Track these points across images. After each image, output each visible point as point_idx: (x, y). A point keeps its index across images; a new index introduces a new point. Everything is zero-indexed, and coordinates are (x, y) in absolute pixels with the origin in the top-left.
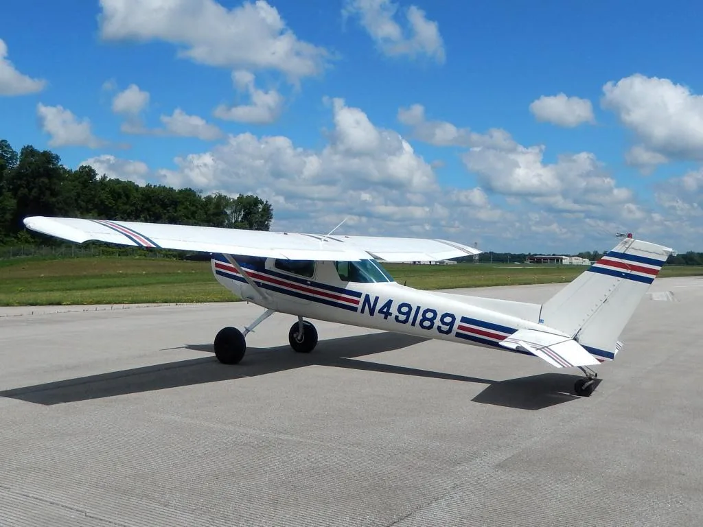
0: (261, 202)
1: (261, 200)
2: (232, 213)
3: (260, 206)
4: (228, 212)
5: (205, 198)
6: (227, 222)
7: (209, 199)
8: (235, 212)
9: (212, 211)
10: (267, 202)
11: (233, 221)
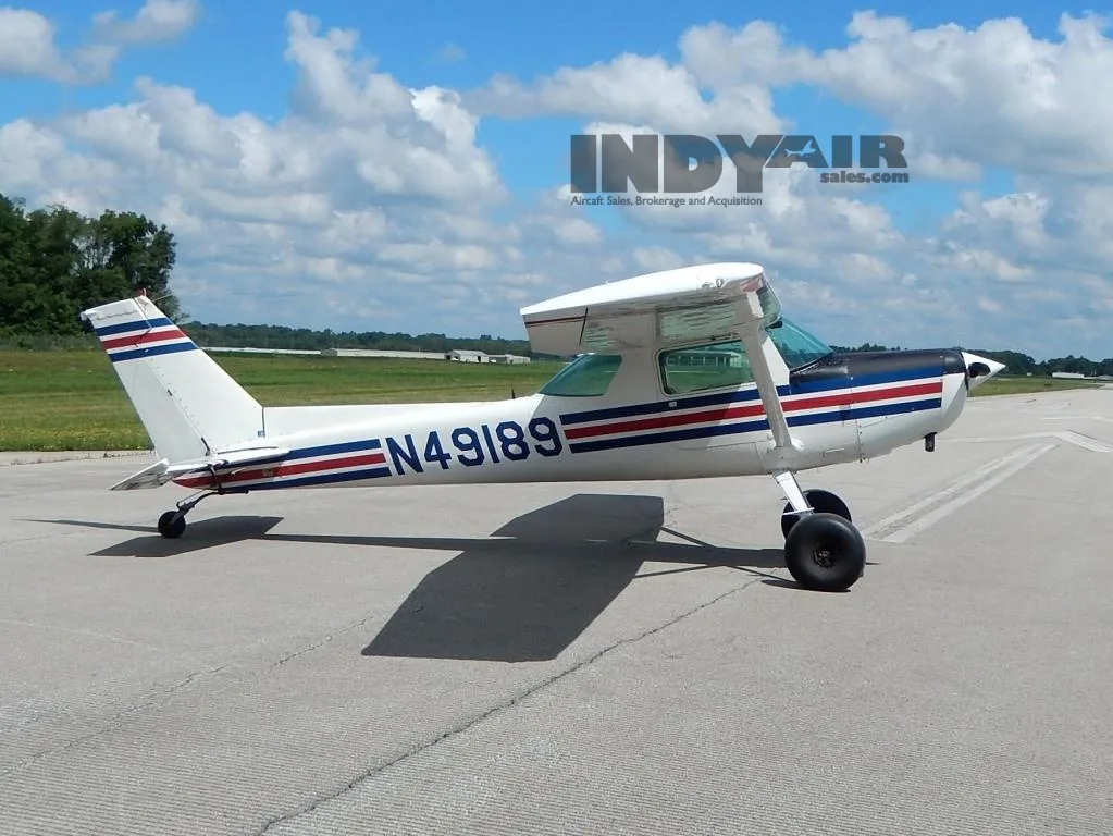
0: (152, 228)
1: (151, 223)
2: (88, 248)
3: (149, 235)
4: (81, 245)
5: (30, 215)
6: (77, 267)
7: (39, 217)
8: (96, 246)
9: (45, 243)
10: (164, 227)
11: (91, 266)
